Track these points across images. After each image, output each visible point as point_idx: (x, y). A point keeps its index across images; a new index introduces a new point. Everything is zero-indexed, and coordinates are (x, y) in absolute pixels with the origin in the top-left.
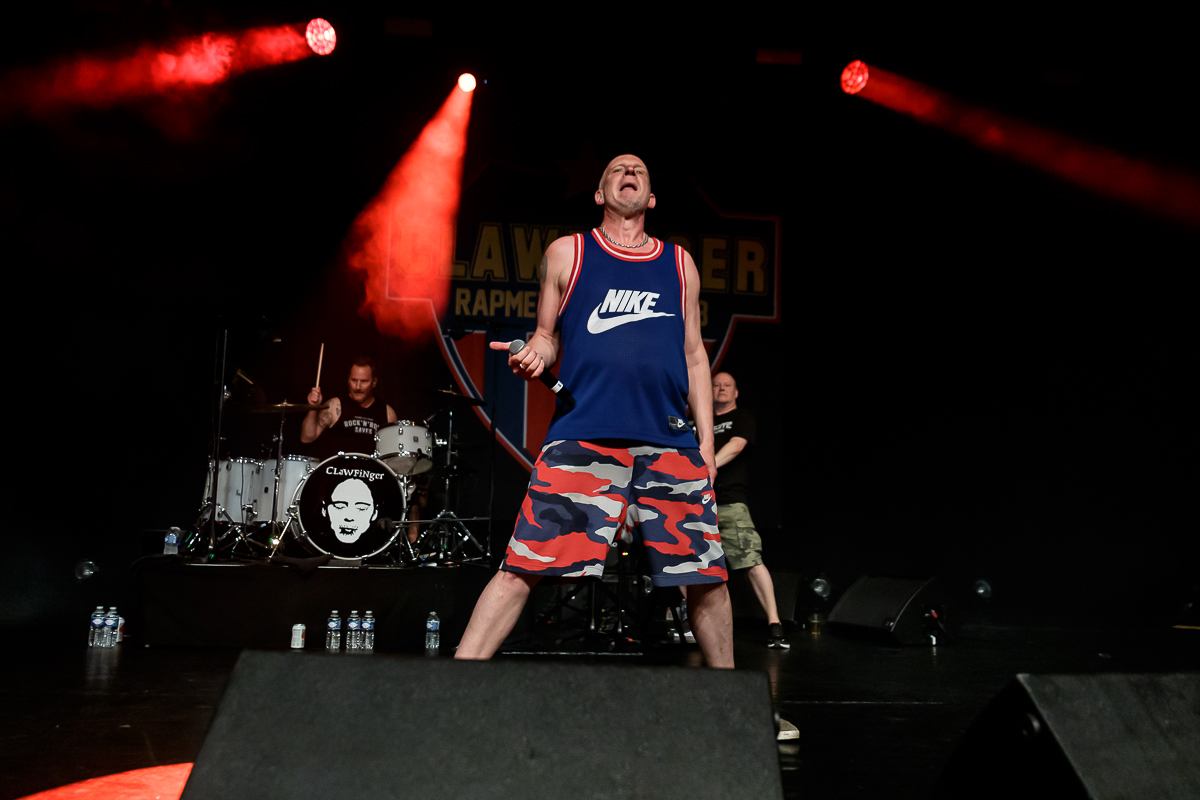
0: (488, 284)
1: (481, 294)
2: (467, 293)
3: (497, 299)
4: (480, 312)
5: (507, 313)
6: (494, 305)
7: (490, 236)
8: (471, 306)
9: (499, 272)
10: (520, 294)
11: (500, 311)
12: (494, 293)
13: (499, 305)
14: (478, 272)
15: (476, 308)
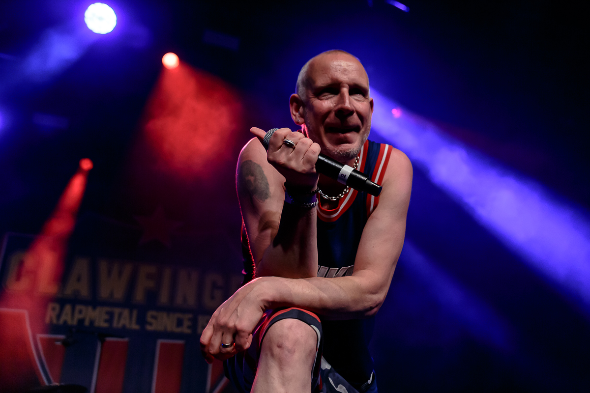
0: (75, 301)
1: (68, 308)
2: (57, 306)
3: (80, 312)
4: (65, 322)
5: (87, 323)
6: (77, 316)
7: (81, 266)
8: (59, 317)
9: (85, 292)
10: (98, 309)
11: (81, 321)
12: (78, 307)
13: (81, 316)
14: (69, 291)
15: (63, 318)
